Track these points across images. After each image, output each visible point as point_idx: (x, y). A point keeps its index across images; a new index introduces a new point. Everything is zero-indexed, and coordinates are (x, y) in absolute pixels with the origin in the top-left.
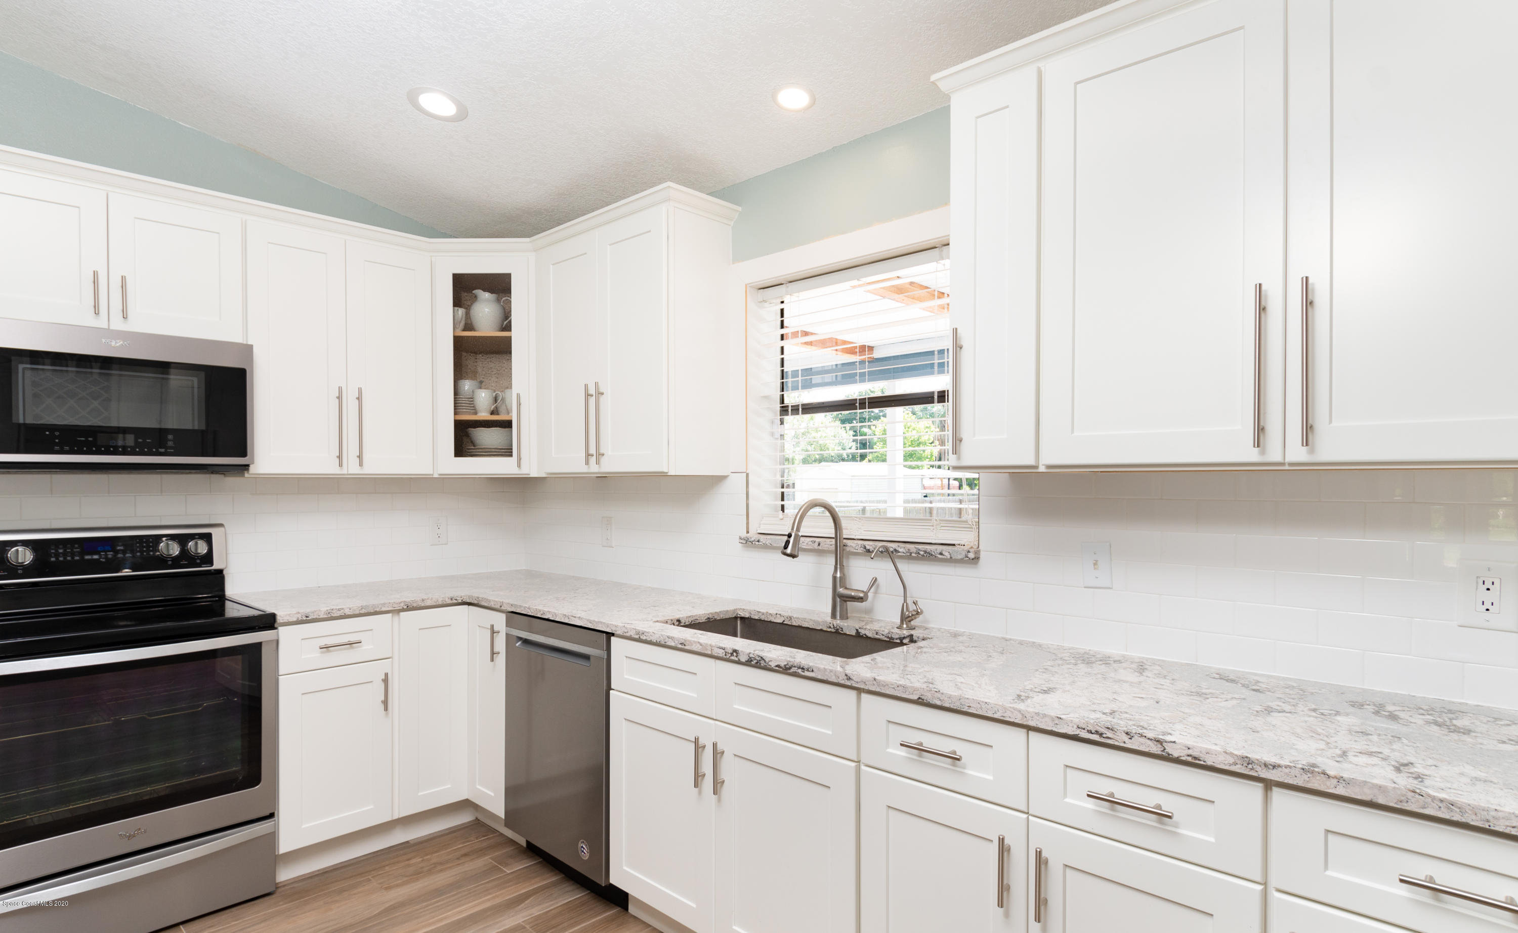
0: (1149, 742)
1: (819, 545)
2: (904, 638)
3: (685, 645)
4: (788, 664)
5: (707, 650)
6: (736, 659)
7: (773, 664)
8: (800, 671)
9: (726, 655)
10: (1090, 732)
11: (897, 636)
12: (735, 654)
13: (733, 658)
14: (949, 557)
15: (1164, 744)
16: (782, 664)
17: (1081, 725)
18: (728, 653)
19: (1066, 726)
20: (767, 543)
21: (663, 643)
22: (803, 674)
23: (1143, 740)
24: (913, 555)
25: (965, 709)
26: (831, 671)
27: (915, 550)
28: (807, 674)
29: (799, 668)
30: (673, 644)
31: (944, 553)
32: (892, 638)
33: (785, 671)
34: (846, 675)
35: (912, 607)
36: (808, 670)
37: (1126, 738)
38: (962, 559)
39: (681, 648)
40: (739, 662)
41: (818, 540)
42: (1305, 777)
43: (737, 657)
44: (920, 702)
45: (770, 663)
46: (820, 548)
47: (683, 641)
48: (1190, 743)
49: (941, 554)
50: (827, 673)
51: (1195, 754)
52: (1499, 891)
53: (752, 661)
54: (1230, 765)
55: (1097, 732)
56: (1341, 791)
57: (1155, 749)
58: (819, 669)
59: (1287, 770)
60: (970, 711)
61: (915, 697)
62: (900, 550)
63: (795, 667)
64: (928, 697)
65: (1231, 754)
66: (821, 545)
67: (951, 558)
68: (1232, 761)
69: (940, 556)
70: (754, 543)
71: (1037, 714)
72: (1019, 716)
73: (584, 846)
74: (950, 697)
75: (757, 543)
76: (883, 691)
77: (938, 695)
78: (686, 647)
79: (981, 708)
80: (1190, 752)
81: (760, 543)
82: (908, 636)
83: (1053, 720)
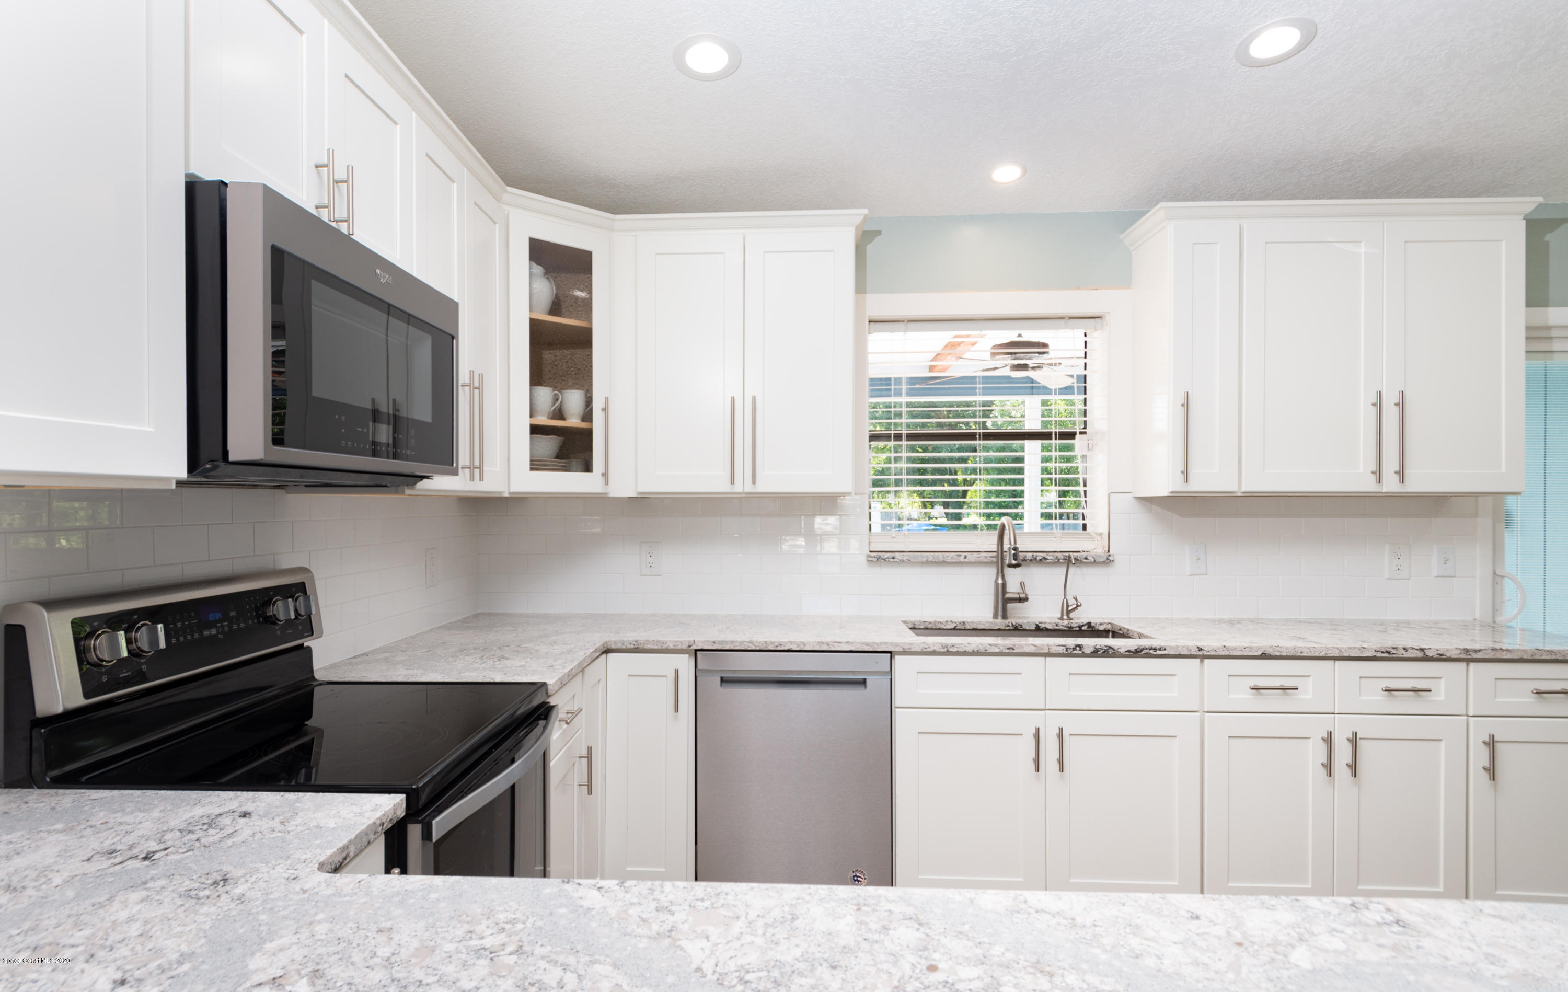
0: (1417, 652)
1: (965, 557)
2: (1083, 626)
3: (1013, 649)
4: (1139, 648)
5: (1042, 649)
6: (1080, 652)
7: (1122, 651)
8: (1152, 652)
9: (1067, 651)
10: (1383, 652)
11: (1077, 625)
12: (1078, 648)
13: (1075, 652)
14: (1093, 560)
15: (1425, 651)
16: (1133, 649)
17: (1377, 650)
18: (1070, 649)
19: (1368, 652)
20: (904, 559)
21: (983, 651)
22: (1155, 653)
23: (1413, 651)
24: (1061, 561)
25: (1299, 654)
26: (1183, 647)
27: (1062, 557)
28: (1159, 652)
29: (1151, 649)
30: (997, 650)
31: (1088, 558)
32: (1071, 627)
33: (1136, 655)
34: (1198, 648)
35: (1072, 602)
36: (1160, 649)
37: (1403, 652)
38: (1104, 562)
39: (1008, 653)
40: (1084, 655)
41: (963, 554)
42: (1493, 653)
43: (1080, 650)
44: (1264, 656)
45: (1119, 650)
46: (966, 560)
47: (1010, 646)
48: (1438, 647)
49: (1086, 558)
50: (1179, 649)
51: (1440, 652)
52: (1558, 686)
53: (1098, 651)
54: (1458, 655)
55: (1387, 652)
56: (1509, 656)
57: (1420, 654)
58: (1171, 647)
59: (1485, 651)
60: (1302, 655)
61: (1259, 653)
62: (1049, 558)
63: (1146, 649)
64: (1270, 651)
65: (1459, 649)
66: (967, 558)
67: (1095, 561)
68: (1459, 652)
69: (1085, 561)
70: (887, 560)
71: (1350, 648)
72: (1338, 651)
73: (858, 874)
74: (1287, 648)
75: (892, 560)
76: (1232, 654)
77: (1278, 649)
78: (1015, 651)
79: (1310, 651)
80: (1439, 652)
81: (895, 560)
82: (1086, 624)
83: (1360, 650)
